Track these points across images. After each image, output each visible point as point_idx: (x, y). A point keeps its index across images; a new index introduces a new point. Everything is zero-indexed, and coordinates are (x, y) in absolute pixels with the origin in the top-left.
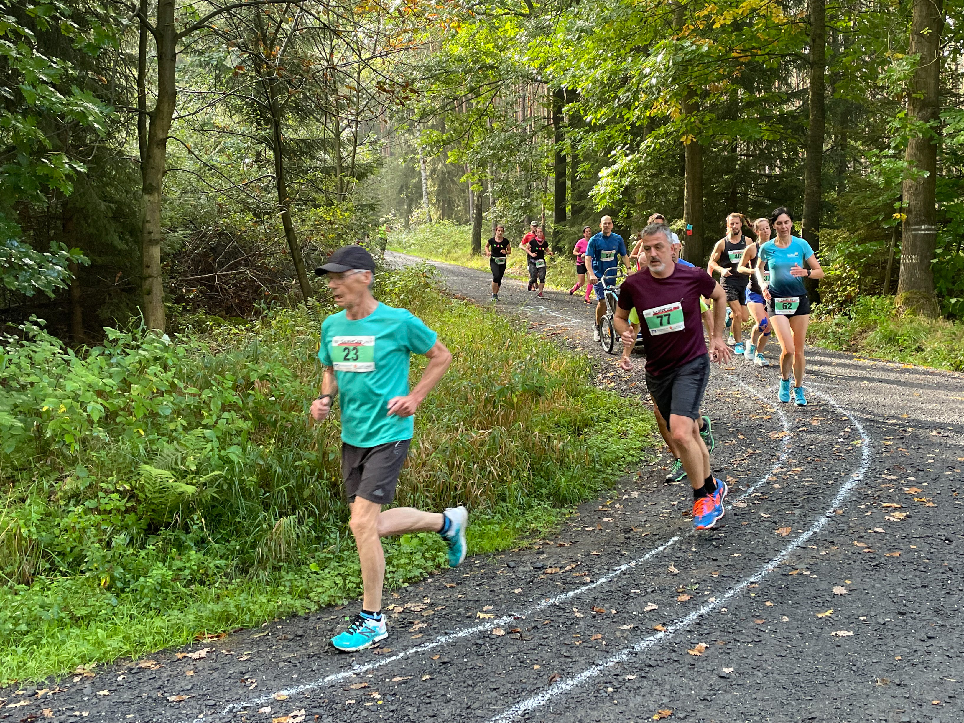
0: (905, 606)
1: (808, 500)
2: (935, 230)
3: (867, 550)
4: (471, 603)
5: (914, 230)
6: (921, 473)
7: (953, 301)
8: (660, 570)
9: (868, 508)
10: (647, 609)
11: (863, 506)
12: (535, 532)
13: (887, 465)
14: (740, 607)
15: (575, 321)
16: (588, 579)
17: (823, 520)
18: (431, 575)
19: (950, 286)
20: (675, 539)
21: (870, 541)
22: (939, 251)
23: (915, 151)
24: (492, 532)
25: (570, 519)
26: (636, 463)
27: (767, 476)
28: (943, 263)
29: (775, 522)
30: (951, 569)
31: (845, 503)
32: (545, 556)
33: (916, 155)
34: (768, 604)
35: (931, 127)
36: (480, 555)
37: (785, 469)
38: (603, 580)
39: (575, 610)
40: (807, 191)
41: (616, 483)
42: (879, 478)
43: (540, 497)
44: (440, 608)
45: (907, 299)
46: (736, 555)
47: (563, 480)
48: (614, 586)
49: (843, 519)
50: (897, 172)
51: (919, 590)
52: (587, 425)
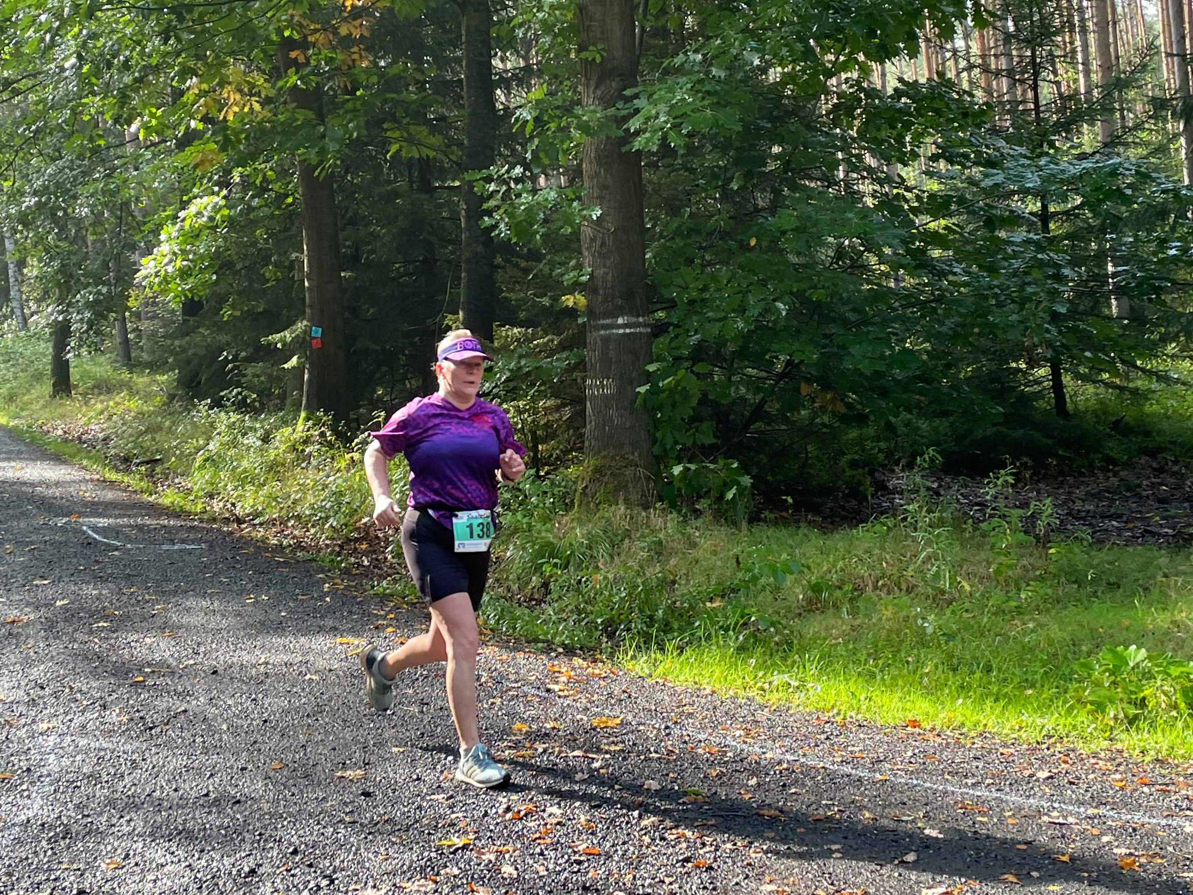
2: (645, 325)
7: (677, 470)
22: (651, 368)
33: (597, 175)
45: (598, 469)
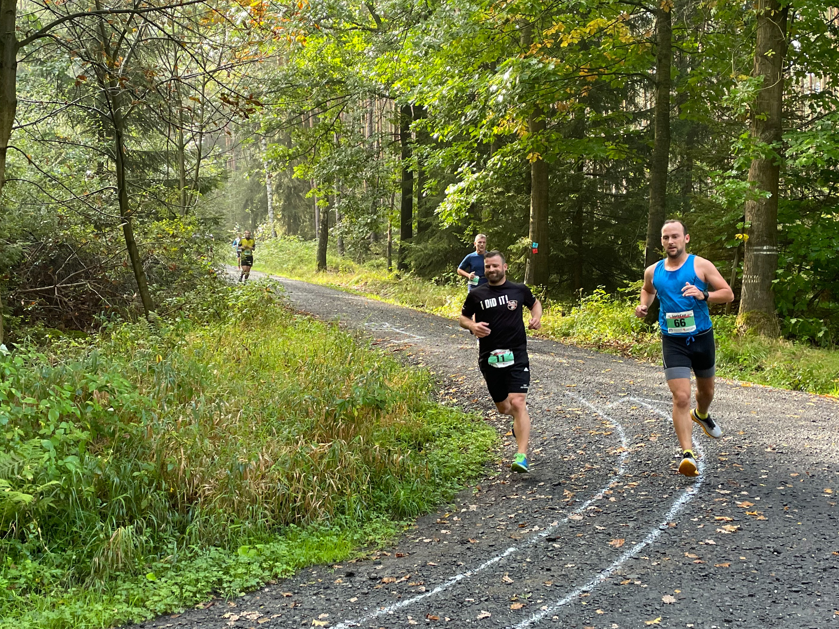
0: (732, 614)
1: (642, 513)
2: (777, 251)
3: (698, 561)
4: (306, 612)
5: (756, 250)
6: (754, 488)
7: (793, 321)
8: (495, 580)
9: (701, 520)
10: (480, 616)
11: (696, 519)
12: (373, 544)
13: (721, 480)
14: (572, 615)
15: (419, 337)
16: (423, 589)
17: (656, 533)
18: (268, 584)
19: (791, 307)
20: (512, 549)
21: (700, 553)
23: (757, 172)
24: (330, 544)
25: (408, 531)
26: (476, 478)
27: (604, 490)
28: (785, 283)
29: (609, 534)
30: (778, 580)
31: (678, 516)
32: (381, 567)
33: (758, 176)
34: (599, 612)
35: (774, 148)
36: (318, 565)
37: (622, 484)
38: (438, 589)
39: (409, 617)
40: (652, 210)
41: (455, 496)
42: (713, 492)
43: (378, 510)
44: (275, 616)
45: (748, 319)
46: (570, 566)
47: (402, 492)
48: (449, 595)
49: (676, 531)
50: (739, 193)
51: (746, 600)
52: (428, 441)
